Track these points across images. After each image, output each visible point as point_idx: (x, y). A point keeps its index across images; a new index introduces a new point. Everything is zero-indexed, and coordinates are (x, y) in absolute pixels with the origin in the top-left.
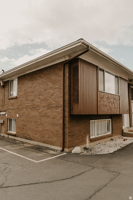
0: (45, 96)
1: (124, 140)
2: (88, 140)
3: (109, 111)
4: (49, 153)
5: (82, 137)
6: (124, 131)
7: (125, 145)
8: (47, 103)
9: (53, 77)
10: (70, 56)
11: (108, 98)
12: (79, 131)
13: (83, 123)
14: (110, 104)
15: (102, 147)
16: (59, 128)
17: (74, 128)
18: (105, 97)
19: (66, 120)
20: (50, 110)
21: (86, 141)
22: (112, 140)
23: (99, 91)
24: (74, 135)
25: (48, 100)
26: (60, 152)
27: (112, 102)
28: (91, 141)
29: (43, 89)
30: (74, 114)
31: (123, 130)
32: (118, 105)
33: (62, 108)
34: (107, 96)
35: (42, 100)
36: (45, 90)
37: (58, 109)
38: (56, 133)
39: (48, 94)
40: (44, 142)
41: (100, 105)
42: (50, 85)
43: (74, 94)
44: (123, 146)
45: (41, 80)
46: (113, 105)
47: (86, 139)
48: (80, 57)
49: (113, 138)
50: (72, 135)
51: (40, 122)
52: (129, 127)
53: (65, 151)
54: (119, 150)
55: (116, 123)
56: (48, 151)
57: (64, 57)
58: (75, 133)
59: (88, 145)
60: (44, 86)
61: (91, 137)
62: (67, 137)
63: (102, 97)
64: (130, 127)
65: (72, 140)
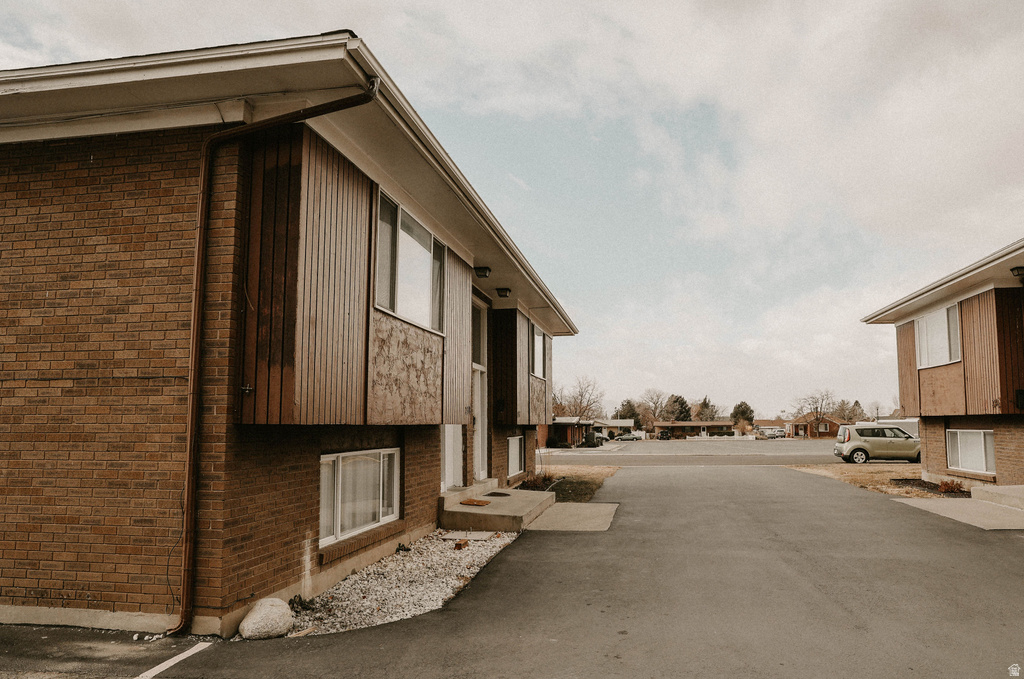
0: (60, 312)
1: (459, 547)
2: (307, 560)
3: (408, 412)
4: (100, 660)
5: (286, 543)
6: (449, 506)
7: (476, 570)
8: (77, 356)
9: (130, 208)
10: (250, 106)
11: (405, 343)
12: (273, 513)
13: (293, 468)
14: (413, 374)
15: (378, 588)
16: (161, 504)
17: (251, 500)
18: (393, 342)
19: (210, 457)
20: (92, 400)
21: (299, 563)
22: (402, 548)
23: (377, 307)
24: (250, 537)
25: (84, 338)
26: (169, 640)
27: (419, 366)
28: (323, 560)
29: (42, 269)
30: (261, 420)
31: (441, 501)
32: (439, 382)
33: (188, 389)
34: (402, 338)
35: (34, 336)
36: (64, 279)
37: (156, 392)
38: (138, 531)
39: (83, 301)
40: (41, 597)
41: (376, 378)
42: (102, 247)
43: (267, 311)
44: (468, 574)
45: (34, 210)
46: (422, 379)
47: (301, 555)
48: (311, 122)
49: (404, 539)
50: (244, 539)
51: (9, 474)
52: (462, 484)
53: (198, 629)
54: (459, 594)
55: (418, 468)
56: (84, 647)
57: (216, 102)
58: (254, 524)
59: (308, 584)
60: (52, 252)
61: (325, 542)
62: (219, 551)
63: (383, 340)
64: (465, 485)
65: (242, 567)
